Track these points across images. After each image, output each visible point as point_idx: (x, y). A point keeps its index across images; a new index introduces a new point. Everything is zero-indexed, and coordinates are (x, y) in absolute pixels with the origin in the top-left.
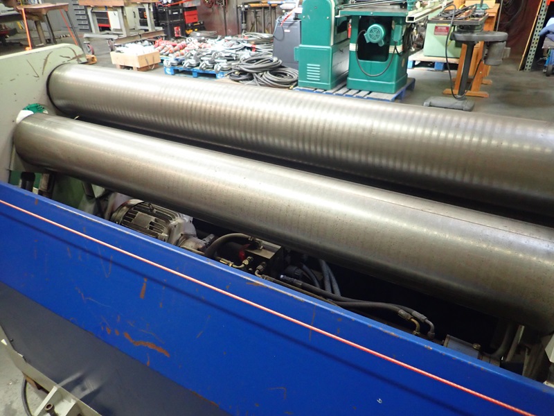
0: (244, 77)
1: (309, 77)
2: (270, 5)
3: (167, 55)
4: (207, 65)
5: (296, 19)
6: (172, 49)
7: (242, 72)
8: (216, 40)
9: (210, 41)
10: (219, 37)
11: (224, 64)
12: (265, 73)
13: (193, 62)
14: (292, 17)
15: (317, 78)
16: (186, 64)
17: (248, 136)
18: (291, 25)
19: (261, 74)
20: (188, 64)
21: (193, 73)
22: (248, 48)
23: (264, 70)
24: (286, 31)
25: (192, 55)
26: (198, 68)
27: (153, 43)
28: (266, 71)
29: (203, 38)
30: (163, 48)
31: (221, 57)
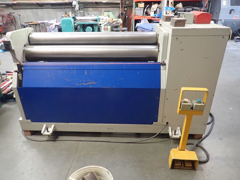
2: (38, 23)
5: (55, 27)
14: (54, 27)
17: (87, 42)
18: (54, 29)
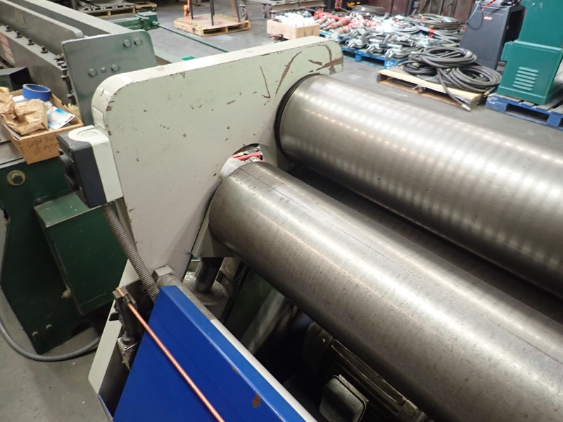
0: (423, 70)
1: (517, 84)
3: (328, 30)
4: (375, 49)
6: (336, 24)
7: (423, 64)
8: (383, 18)
9: (376, 19)
10: (387, 15)
11: (397, 50)
12: (453, 70)
13: (359, 42)
15: (529, 87)
16: (351, 43)
18: (496, 11)
19: (448, 70)
20: (353, 45)
21: (357, 56)
22: (425, 33)
23: (452, 65)
24: (486, 18)
25: (360, 35)
26: (364, 51)
27: (313, 14)
28: (456, 67)
29: (368, 14)
30: (324, 22)
31: (395, 42)
